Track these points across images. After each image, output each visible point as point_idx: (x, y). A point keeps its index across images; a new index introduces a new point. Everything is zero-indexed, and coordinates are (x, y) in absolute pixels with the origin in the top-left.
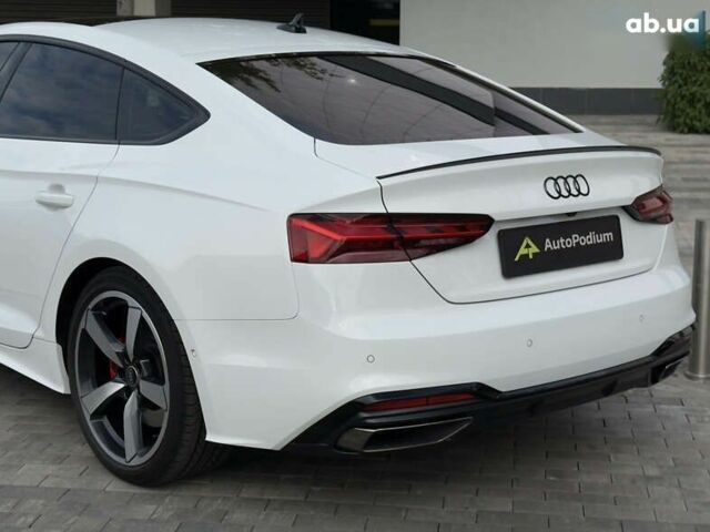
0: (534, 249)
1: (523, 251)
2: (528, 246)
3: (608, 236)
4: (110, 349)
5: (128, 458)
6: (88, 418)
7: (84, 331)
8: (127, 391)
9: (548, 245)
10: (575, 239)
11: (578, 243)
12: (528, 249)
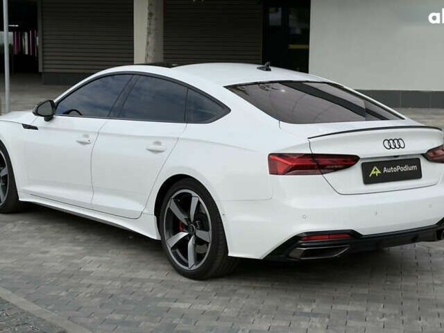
0: (379, 172)
1: (373, 172)
2: (375, 170)
3: (414, 167)
4: (181, 217)
5: (190, 267)
6: (169, 249)
7: (169, 208)
8: (189, 236)
9: (385, 170)
10: (398, 168)
11: (399, 170)
12: (376, 171)
